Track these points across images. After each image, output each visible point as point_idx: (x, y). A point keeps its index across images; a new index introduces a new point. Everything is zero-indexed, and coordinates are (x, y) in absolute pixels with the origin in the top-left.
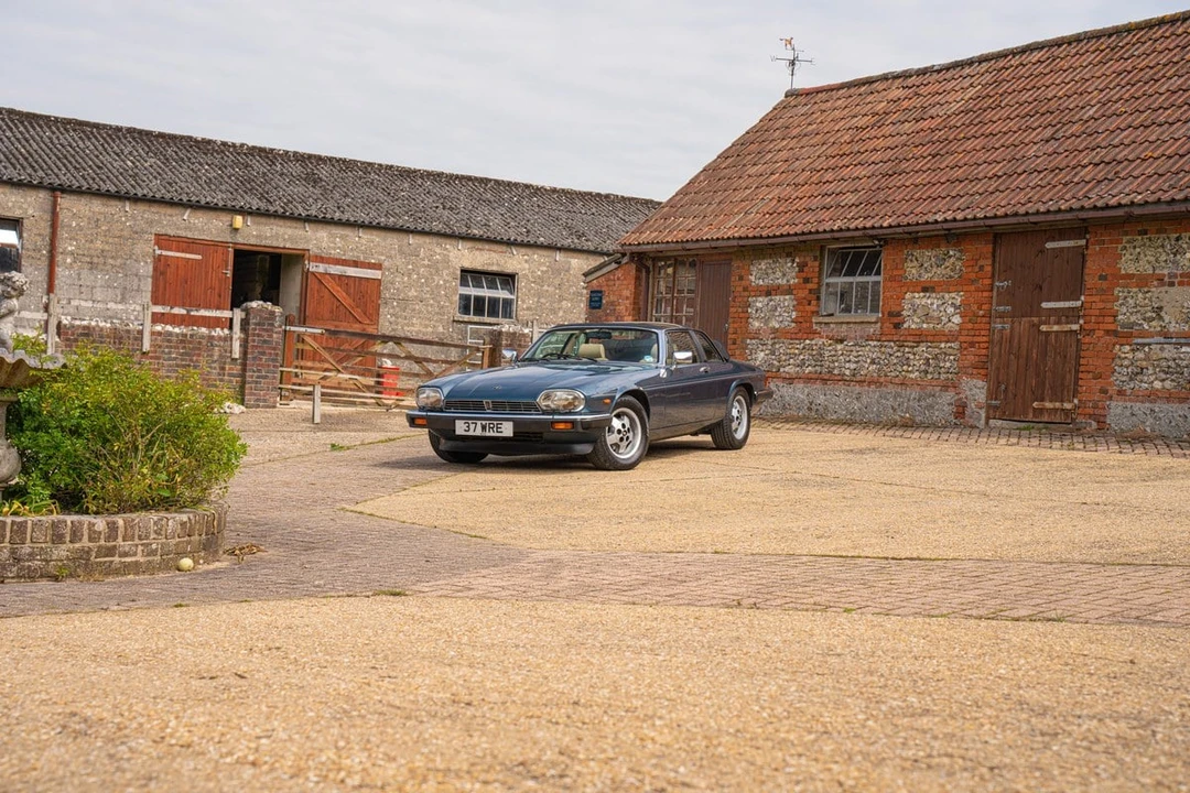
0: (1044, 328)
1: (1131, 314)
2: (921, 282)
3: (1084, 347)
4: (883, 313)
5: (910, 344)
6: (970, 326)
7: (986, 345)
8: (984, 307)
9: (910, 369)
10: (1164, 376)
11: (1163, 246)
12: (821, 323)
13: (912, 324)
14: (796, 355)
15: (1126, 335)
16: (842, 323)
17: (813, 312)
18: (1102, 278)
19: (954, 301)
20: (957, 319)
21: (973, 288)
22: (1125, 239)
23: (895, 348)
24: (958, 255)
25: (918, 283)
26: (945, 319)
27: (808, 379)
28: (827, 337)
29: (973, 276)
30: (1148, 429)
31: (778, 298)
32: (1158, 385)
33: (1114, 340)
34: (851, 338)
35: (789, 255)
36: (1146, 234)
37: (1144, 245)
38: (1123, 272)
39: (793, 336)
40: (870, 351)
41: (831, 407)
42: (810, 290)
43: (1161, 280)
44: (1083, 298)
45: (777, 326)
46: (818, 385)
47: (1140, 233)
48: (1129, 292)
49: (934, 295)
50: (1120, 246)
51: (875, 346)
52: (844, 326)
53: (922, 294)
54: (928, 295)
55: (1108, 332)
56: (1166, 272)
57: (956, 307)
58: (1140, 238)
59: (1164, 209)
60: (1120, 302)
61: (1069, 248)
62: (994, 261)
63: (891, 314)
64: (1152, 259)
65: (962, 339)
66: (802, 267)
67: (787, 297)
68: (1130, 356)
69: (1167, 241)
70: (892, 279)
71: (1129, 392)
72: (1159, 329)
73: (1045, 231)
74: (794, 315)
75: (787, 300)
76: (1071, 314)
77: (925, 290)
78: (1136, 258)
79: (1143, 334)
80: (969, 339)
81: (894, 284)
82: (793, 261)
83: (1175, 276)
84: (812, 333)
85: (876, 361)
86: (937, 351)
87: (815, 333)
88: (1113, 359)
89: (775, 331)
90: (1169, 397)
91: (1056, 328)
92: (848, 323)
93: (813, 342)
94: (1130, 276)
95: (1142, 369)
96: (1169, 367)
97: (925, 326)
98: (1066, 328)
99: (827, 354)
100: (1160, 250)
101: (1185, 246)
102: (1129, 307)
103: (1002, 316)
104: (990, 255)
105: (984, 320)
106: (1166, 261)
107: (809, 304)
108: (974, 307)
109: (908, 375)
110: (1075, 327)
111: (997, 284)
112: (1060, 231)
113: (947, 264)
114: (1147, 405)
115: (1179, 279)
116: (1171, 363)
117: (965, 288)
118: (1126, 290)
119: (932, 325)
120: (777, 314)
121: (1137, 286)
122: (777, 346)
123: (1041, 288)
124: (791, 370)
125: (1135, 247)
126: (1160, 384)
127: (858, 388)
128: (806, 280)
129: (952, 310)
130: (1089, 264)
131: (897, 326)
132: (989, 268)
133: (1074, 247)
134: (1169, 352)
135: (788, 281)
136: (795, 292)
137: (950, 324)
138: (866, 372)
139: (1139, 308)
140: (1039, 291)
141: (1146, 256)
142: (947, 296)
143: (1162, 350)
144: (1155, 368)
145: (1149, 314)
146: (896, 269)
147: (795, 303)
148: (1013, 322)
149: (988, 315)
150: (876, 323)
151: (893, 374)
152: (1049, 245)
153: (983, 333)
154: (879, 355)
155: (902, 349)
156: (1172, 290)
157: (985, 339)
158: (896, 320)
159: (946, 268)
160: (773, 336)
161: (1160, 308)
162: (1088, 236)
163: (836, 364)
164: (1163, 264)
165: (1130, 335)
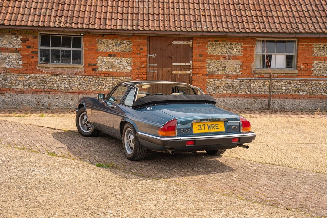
0: (174, 72)
1: (213, 68)
2: (107, 52)
3: (193, 79)
4: (85, 64)
5: (102, 77)
6: (137, 71)
7: (146, 78)
8: (144, 64)
9: (103, 87)
10: (227, 89)
11: (224, 46)
12: (43, 67)
13: (102, 69)
14: (23, 80)
15: (211, 75)
16: (59, 67)
17: (35, 62)
18: (199, 55)
19: (127, 61)
20: (130, 68)
21: (137, 56)
22: (209, 43)
23: (93, 79)
24: (127, 43)
25: (105, 52)
26: (122, 68)
27: (35, 92)
28: (47, 73)
29: (138, 52)
30: (222, 107)
31: (7, 54)
32: (225, 92)
33: (207, 77)
34: (65, 74)
35: (13, 34)
36: (218, 42)
37: (217, 45)
38: (209, 54)
39: (23, 72)
40: (77, 79)
41: (53, 104)
42: (33, 52)
43: (225, 58)
44: (191, 62)
45: (8, 67)
46: (43, 94)
47: (215, 41)
48: (212, 61)
49: (115, 58)
50: (207, 45)
51: (80, 78)
52: (60, 68)
53: (108, 57)
54: (112, 58)
55: (203, 75)
56: (227, 55)
57: (128, 63)
58: (215, 43)
59: (235, 34)
60: (208, 64)
61: (183, 44)
62: (147, 47)
63: (90, 65)
64: (221, 50)
65: (134, 76)
66: (24, 41)
67: (15, 54)
68: (213, 82)
69: (226, 45)
70: (89, 50)
71: (214, 94)
72: (225, 74)
73: (172, 37)
74: (21, 62)
75: (15, 55)
76: (186, 68)
77: (110, 56)
78: (213, 49)
79: (219, 75)
80: (137, 76)
81: (91, 52)
82: (17, 37)
83: (231, 57)
84: (35, 71)
85: (82, 84)
86: (119, 80)
87: (39, 71)
88: (206, 84)
89: (5, 69)
90: (230, 96)
91: (179, 72)
92: (62, 68)
93: (37, 75)
94: (212, 56)
95: (219, 87)
96: (229, 86)
97: (111, 70)
98: (184, 73)
99: (48, 80)
100: (224, 47)
101: (234, 47)
102: (212, 66)
103: (153, 67)
104: (146, 44)
105: (145, 69)
106: (226, 51)
107: (33, 58)
108: (139, 64)
109: (102, 89)
110: (189, 72)
111: (149, 55)
112: (179, 38)
113: (122, 46)
114: (222, 99)
115: (232, 57)
116: (230, 85)
117: (133, 56)
118: (210, 60)
119: (115, 70)
120: (7, 61)
121: (216, 59)
122: (8, 76)
123: (171, 58)
124: (20, 87)
125: (213, 46)
126: (226, 92)
127: (71, 95)
128: (29, 47)
129: (127, 64)
130: (194, 50)
131: (94, 70)
132: (146, 49)
133: (186, 44)
134: (229, 81)
135: (14, 46)
136: (20, 52)
137: (125, 70)
138: (76, 88)
139: (216, 67)
140: (171, 59)
141: (218, 49)
142: (123, 59)
143: (226, 80)
144: (223, 87)
145: (220, 69)
146: (92, 46)
147: (21, 57)
148: (158, 70)
149: (146, 67)
150: (81, 68)
151: (93, 89)
152: (174, 43)
153: (144, 73)
154: (83, 81)
155: (98, 79)
156: (230, 61)
157: (146, 76)
158: (94, 67)
159: (121, 48)
160: (5, 71)
161: (225, 67)
162: (191, 40)
163: (55, 85)
164: (225, 52)
165: (213, 76)
